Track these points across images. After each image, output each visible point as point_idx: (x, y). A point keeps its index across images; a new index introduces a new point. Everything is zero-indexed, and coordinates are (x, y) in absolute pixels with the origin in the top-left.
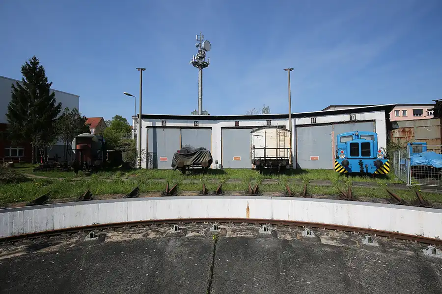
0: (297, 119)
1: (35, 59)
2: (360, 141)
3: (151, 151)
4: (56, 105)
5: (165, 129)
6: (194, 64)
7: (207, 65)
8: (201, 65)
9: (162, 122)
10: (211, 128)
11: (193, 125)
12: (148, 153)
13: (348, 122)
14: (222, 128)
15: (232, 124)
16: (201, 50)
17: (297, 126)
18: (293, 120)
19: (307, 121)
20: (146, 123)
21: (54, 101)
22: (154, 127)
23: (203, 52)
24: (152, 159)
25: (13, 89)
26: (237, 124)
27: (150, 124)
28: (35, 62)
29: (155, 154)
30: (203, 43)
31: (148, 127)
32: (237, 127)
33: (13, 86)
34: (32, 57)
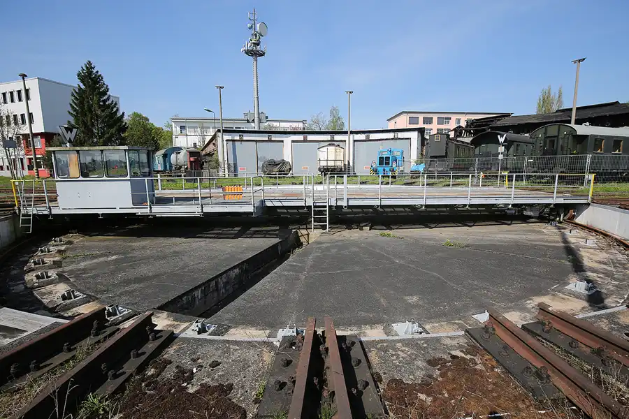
0: (355, 135)
1: (89, 63)
2: (384, 156)
3: (231, 162)
4: (119, 114)
5: (243, 143)
6: (247, 52)
7: (262, 54)
8: (255, 54)
9: (240, 136)
10: (282, 141)
11: (267, 139)
12: (229, 165)
13: (392, 139)
14: (293, 141)
15: (301, 138)
16: (256, 35)
17: (355, 141)
18: (352, 136)
19: (363, 137)
20: (226, 137)
21: (117, 110)
22: (234, 141)
23: (258, 37)
24: (233, 169)
25: (73, 98)
26: (305, 138)
27: (230, 138)
28: (90, 67)
29: (235, 165)
30: (258, 25)
31: (227, 140)
32: (305, 141)
33: (73, 95)
34: (86, 62)
